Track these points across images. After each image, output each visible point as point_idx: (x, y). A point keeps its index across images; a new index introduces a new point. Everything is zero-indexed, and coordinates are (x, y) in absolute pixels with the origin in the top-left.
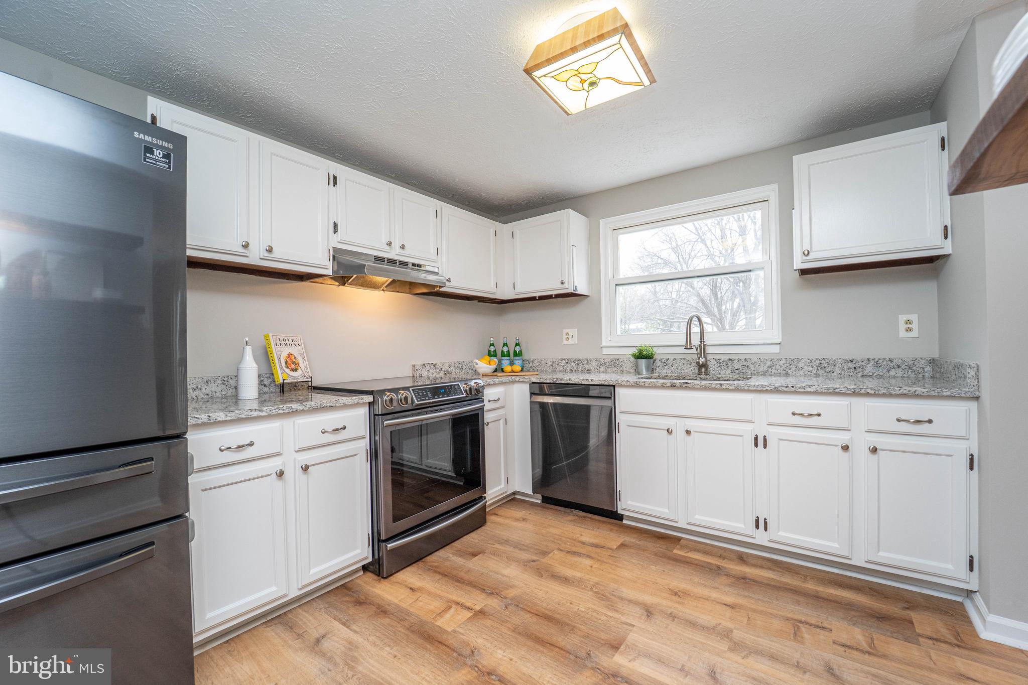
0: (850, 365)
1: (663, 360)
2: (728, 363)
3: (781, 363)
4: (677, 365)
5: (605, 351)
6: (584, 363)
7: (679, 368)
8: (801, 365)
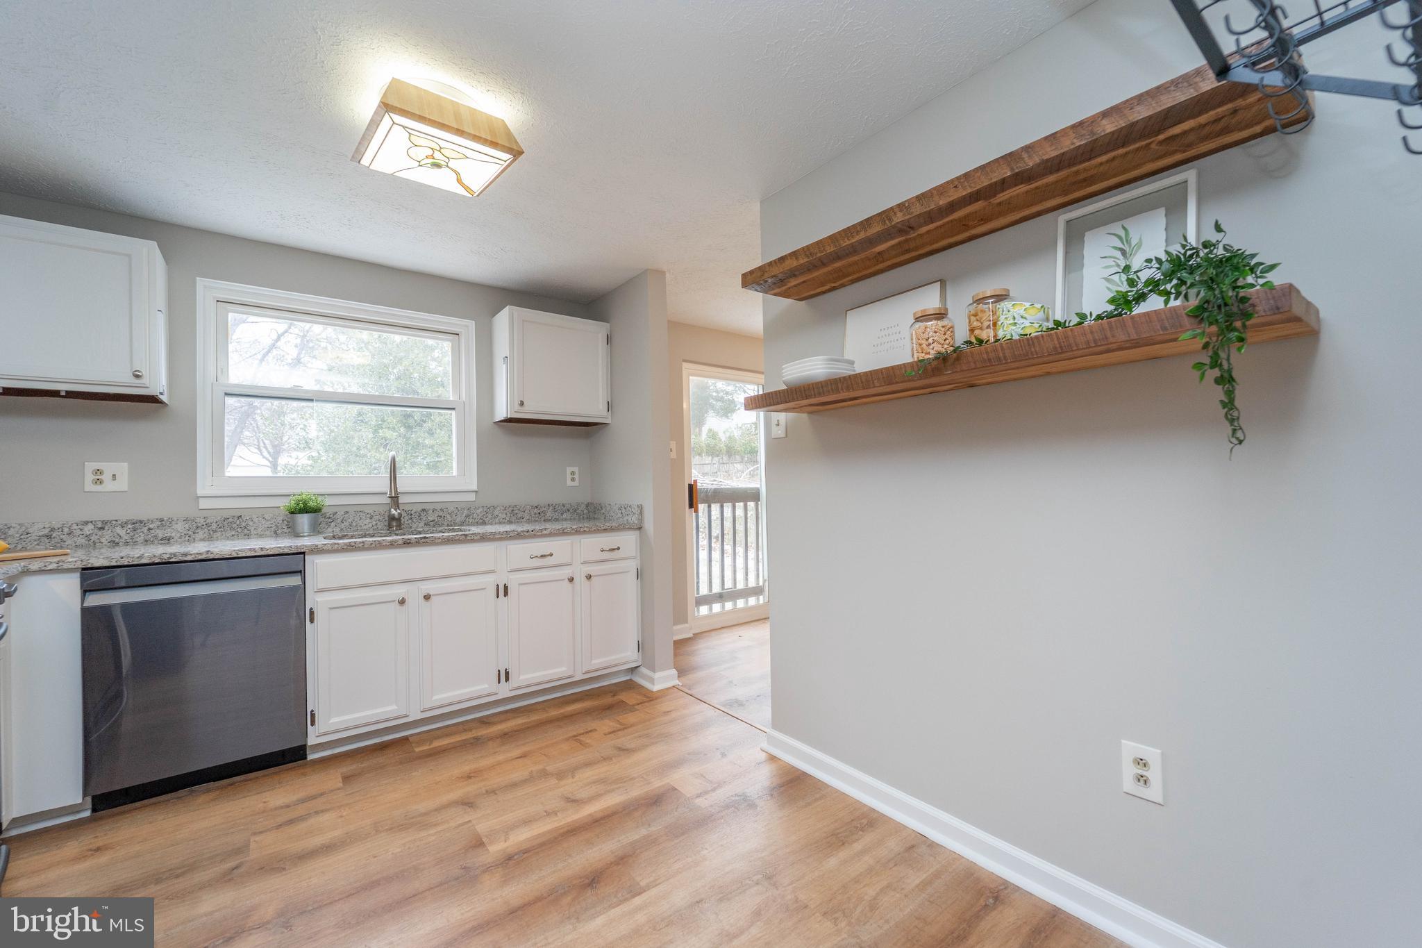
2: (422, 514)
3: (480, 510)
4: (350, 520)
5: (204, 504)
6: (151, 526)
7: (354, 524)
8: (496, 513)
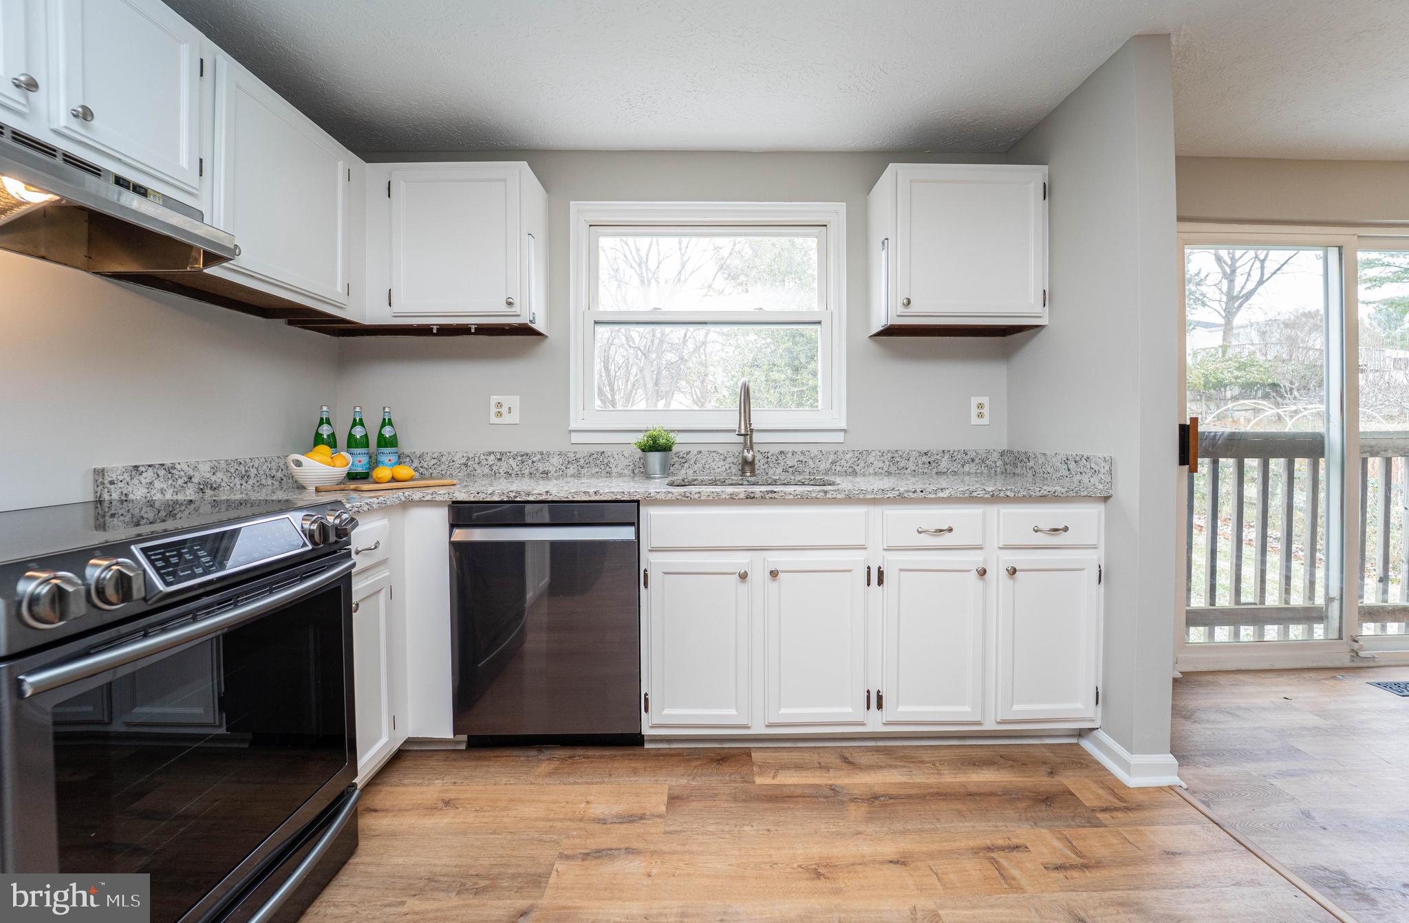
0: (925, 459)
1: (681, 454)
2: (780, 458)
3: (847, 457)
4: (703, 462)
5: (576, 438)
6: (535, 459)
7: (707, 466)
8: (871, 459)
